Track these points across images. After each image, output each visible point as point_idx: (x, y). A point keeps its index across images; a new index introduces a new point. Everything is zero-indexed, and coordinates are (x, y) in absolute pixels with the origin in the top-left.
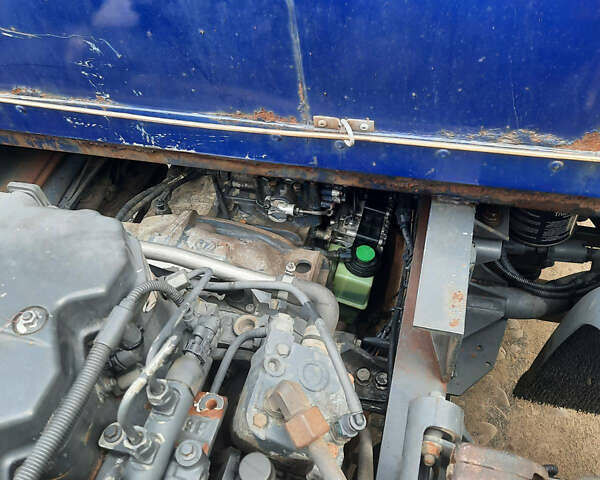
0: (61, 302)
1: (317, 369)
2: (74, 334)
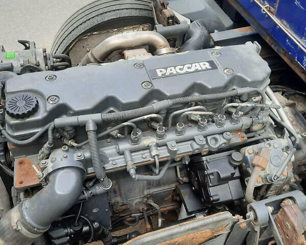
0: (239, 74)
1: (279, 160)
2: (233, 85)
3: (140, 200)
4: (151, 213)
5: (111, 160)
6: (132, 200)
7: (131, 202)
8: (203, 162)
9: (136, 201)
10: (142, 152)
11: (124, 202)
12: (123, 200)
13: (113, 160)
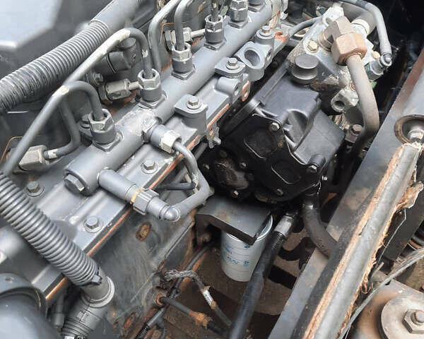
3: (151, 286)
4: (176, 296)
5: (78, 223)
6: (138, 297)
7: (138, 303)
8: (254, 112)
9: (146, 294)
10: (135, 159)
11: (127, 311)
12: (123, 310)
13: (84, 219)
